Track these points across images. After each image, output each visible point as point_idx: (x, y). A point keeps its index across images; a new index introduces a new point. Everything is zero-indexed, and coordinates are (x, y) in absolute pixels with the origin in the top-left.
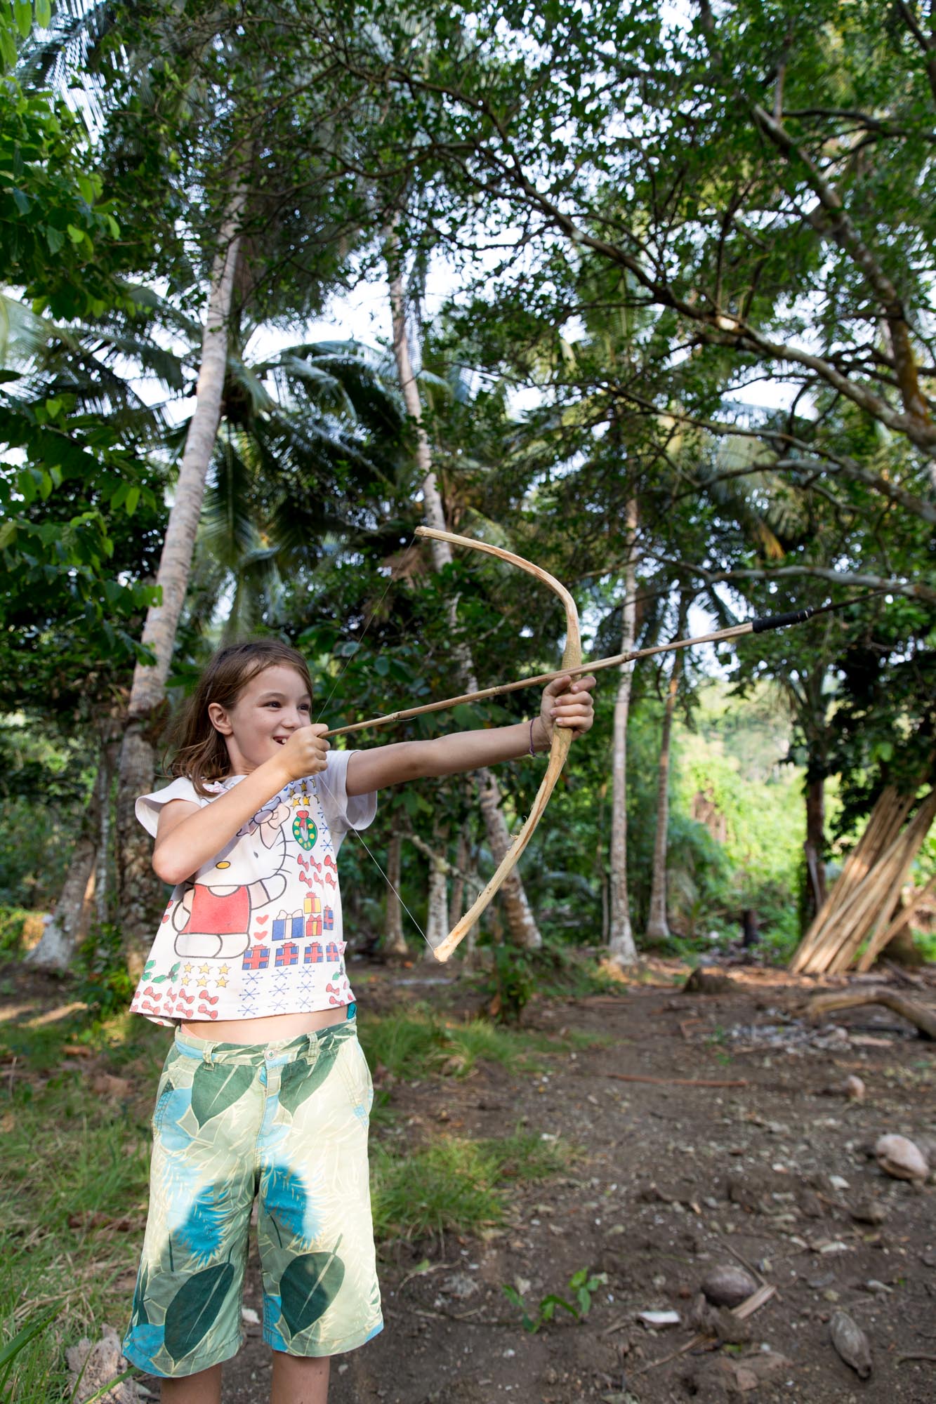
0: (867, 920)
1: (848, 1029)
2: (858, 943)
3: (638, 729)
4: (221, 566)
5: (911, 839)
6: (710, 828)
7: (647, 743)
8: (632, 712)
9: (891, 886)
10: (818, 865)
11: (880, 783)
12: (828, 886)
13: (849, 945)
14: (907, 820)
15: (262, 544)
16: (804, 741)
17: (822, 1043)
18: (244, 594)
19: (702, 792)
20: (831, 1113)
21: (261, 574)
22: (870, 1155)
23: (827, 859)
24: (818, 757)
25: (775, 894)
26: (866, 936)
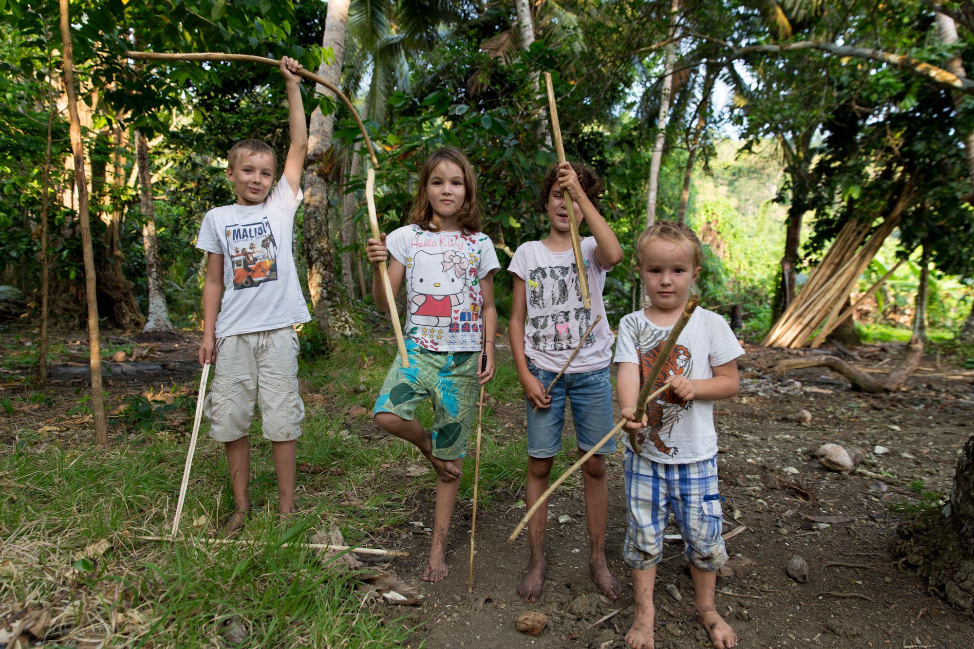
0: (822, 313)
1: (802, 382)
2: (814, 329)
3: (667, 175)
4: (362, 50)
5: (863, 256)
6: (713, 248)
7: (673, 186)
8: (663, 162)
9: (844, 290)
10: (791, 274)
11: (845, 217)
12: (796, 290)
13: (807, 329)
14: (862, 243)
15: (392, 32)
16: (791, 185)
17: (783, 390)
18: (380, 70)
19: (709, 223)
20: (788, 431)
21: (392, 55)
22: (813, 456)
23: (798, 271)
24: (801, 196)
25: (756, 295)
26: (819, 325)
